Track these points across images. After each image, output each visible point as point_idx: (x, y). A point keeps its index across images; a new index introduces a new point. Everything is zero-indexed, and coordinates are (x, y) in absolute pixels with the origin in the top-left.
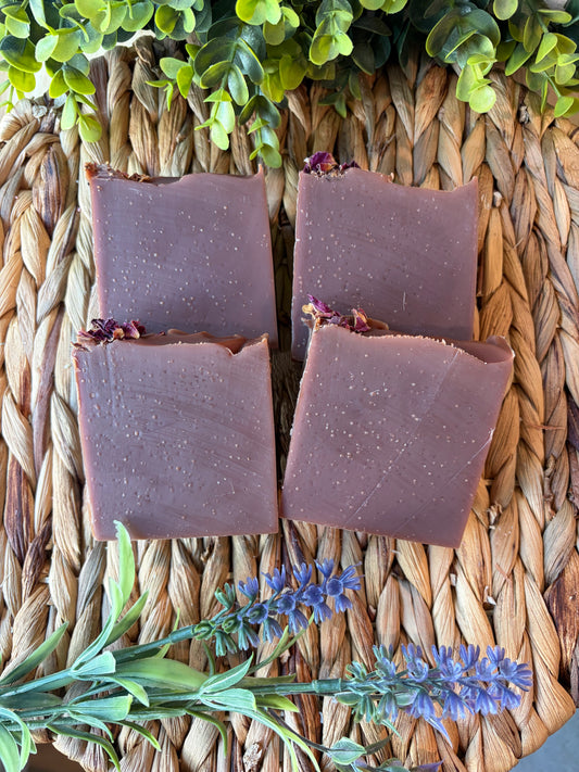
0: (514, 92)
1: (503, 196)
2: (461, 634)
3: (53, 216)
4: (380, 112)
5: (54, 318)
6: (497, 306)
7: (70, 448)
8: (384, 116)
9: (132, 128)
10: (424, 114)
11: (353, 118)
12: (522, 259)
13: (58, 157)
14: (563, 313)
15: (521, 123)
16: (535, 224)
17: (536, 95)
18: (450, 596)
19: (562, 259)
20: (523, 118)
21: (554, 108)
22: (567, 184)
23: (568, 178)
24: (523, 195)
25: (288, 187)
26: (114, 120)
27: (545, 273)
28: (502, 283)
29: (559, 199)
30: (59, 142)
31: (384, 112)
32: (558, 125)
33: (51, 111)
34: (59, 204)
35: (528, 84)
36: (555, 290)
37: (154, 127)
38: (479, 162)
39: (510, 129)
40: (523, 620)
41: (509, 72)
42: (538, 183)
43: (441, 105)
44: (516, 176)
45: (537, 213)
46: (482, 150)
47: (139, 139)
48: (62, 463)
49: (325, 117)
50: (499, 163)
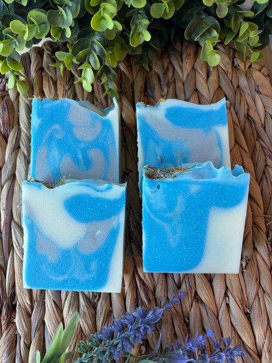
0: (230, 52)
1: (230, 102)
2: (235, 329)
3: (7, 131)
4: (165, 67)
5: (10, 182)
6: (233, 157)
8: (168, 69)
9: (44, 85)
10: (187, 66)
11: (152, 71)
12: (243, 132)
13: (8, 102)
14: (267, 157)
15: (234, 67)
16: (248, 114)
17: (241, 53)
18: (226, 310)
19: (264, 130)
20: (236, 64)
21: (250, 58)
22: (261, 94)
23: (261, 91)
24: (240, 101)
25: (123, 107)
26: (35, 82)
27: (256, 138)
28: (235, 145)
29: (258, 101)
30: (8, 95)
31: (167, 67)
32: (253, 66)
33: (4, 80)
34: (10, 125)
35: (236, 48)
36: (262, 146)
37: (55, 84)
38: (217, 87)
39: (230, 70)
40: (266, 319)
41: (226, 43)
42: (247, 95)
43: (195, 61)
44: (235, 92)
45: (248, 109)
46: (217, 81)
47: (48, 90)
48: (19, 257)
49: (139, 71)
50: (227, 86)
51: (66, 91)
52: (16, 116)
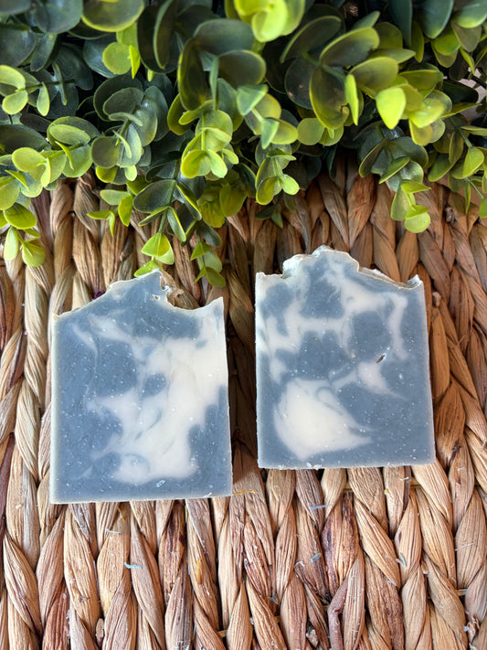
0: (438, 194)
1: (441, 295)
4: (314, 220)
6: (449, 408)
7: (25, 597)
8: (319, 222)
9: (75, 249)
10: (358, 219)
11: (289, 227)
12: (466, 354)
13: (4, 283)
15: (448, 223)
16: (474, 319)
17: (458, 196)
20: (449, 218)
21: (478, 207)
24: (460, 293)
25: (233, 300)
26: (57, 242)
28: (451, 382)
30: (4, 267)
31: (318, 219)
32: (482, 223)
34: (5, 331)
37: (97, 244)
38: (415, 263)
39: (439, 230)
41: (433, 179)
42: (472, 280)
43: (373, 210)
44: (450, 274)
45: (475, 308)
46: (416, 251)
47: (83, 260)
48: (18, 615)
49: (262, 227)
50: (434, 263)
51: (119, 263)
52: (18, 310)
